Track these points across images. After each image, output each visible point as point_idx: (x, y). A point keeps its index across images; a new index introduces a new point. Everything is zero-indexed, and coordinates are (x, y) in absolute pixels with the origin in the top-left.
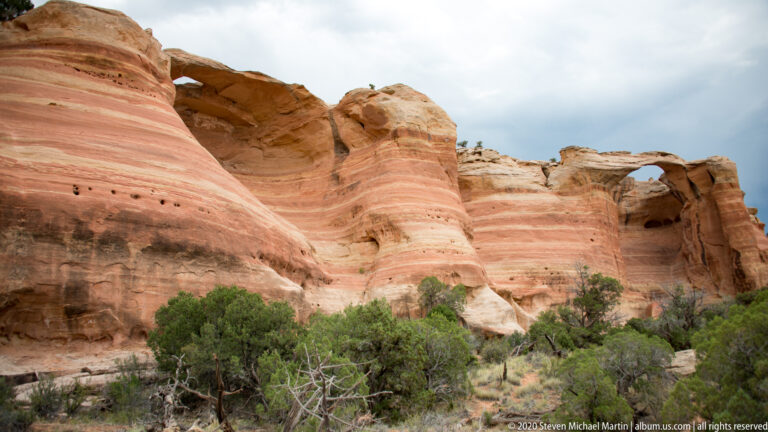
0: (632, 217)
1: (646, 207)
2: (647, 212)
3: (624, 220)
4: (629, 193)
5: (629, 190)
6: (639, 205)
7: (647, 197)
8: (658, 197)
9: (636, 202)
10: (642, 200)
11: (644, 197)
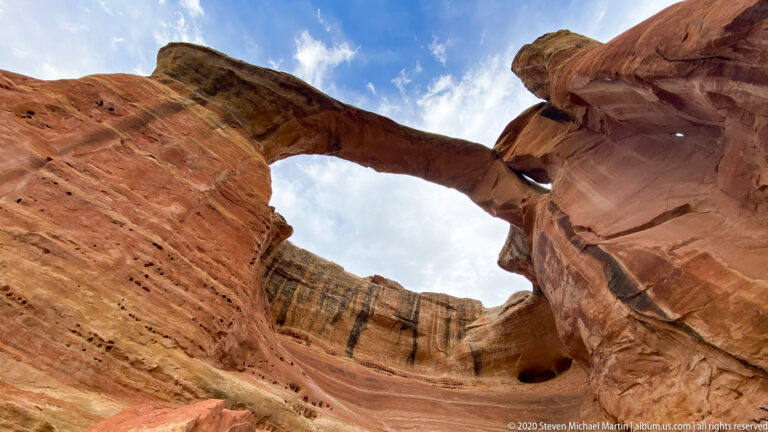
0: (485, 359)
1: (506, 337)
2: (513, 347)
3: (470, 365)
4: (474, 323)
5: (474, 319)
6: (492, 335)
7: (502, 317)
8: (519, 312)
9: (486, 332)
10: (494, 327)
11: (496, 318)
